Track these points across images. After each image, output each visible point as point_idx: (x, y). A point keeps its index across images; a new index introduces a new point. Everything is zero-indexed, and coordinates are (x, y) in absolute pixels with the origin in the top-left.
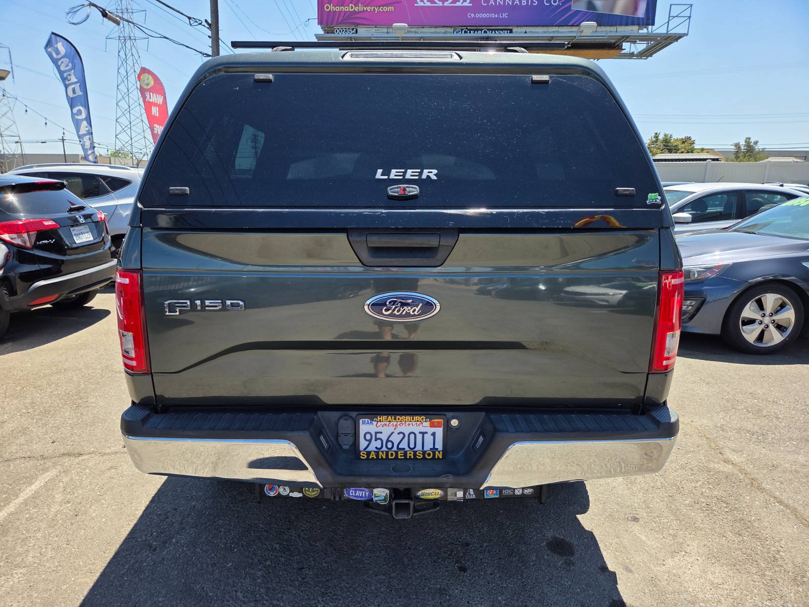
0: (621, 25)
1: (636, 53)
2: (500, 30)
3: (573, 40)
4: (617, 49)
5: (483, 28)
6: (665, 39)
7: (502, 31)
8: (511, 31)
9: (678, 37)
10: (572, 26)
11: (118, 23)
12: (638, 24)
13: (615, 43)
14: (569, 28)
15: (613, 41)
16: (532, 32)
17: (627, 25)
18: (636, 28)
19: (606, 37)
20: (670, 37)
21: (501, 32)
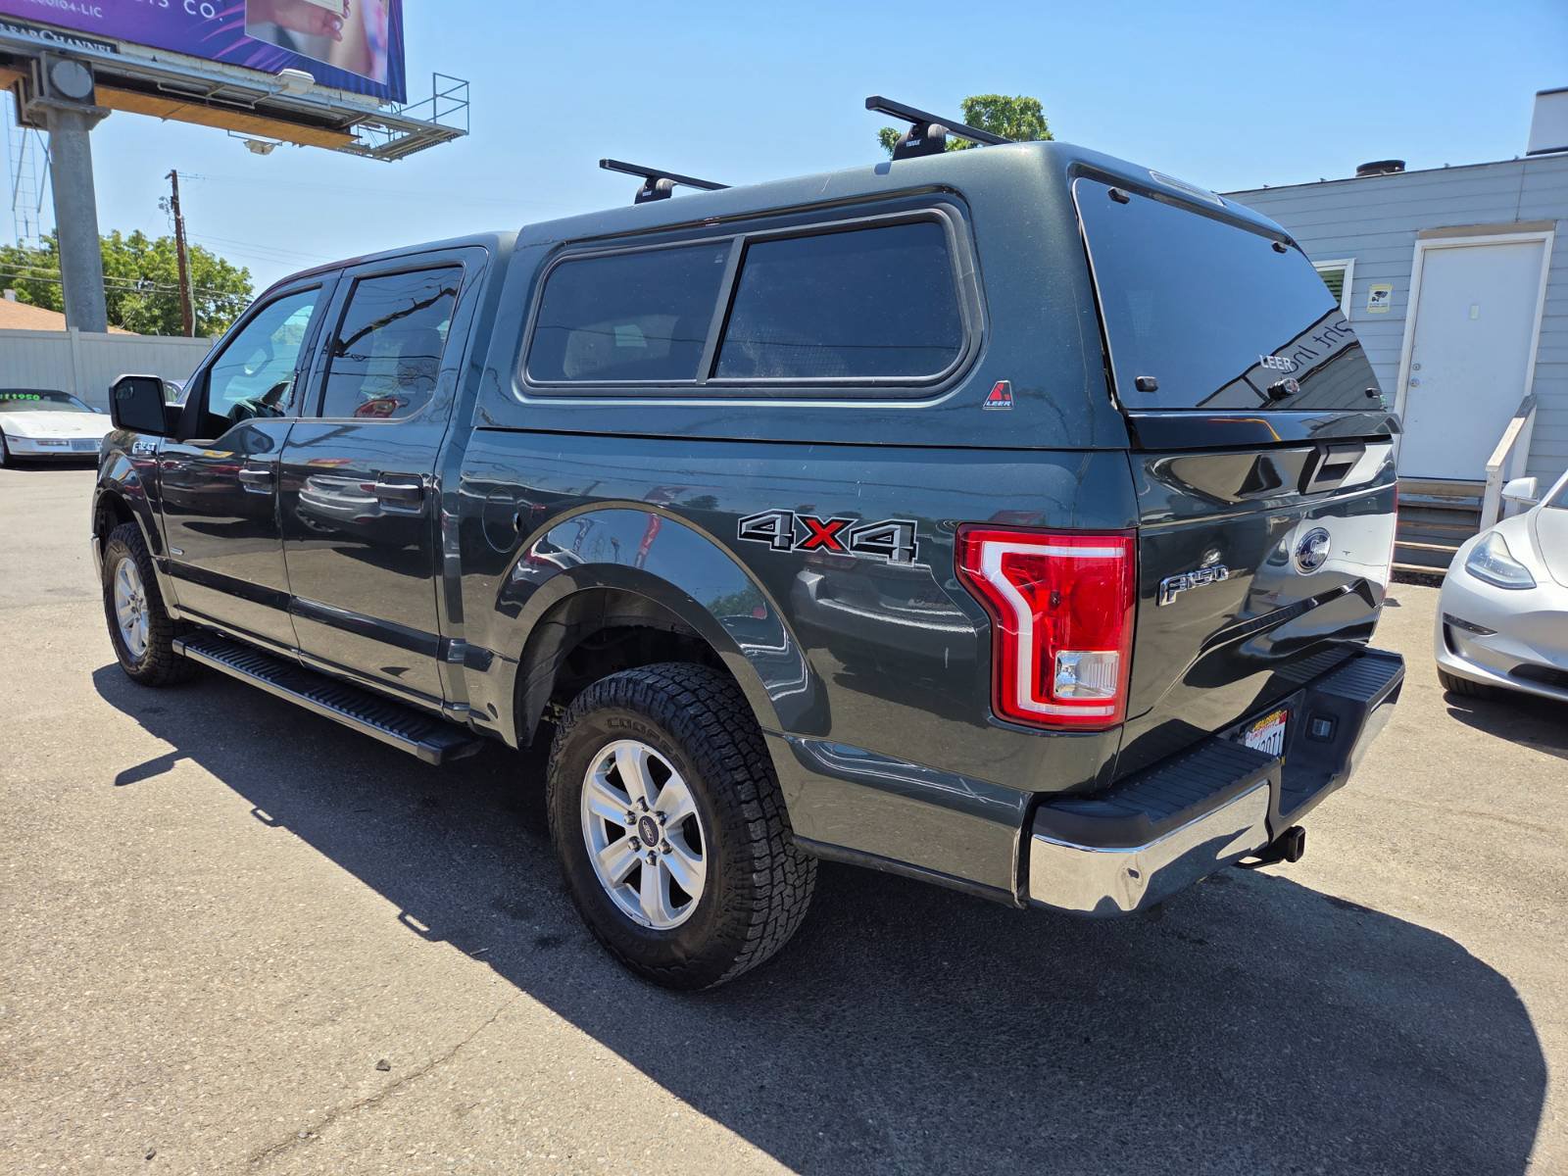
0: (347, 89)
1: (372, 146)
2: (87, 40)
3: (259, 97)
4: (342, 133)
5: (42, 26)
6: (429, 134)
7: (92, 43)
8: (114, 49)
9: (451, 135)
10: (252, 68)
12: (378, 95)
13: (341, 122)
14: (246, 71)
15: (338, 117)
16: (165, 62)
17: (358, 91)
18: (374, 101)
19: (329, 108)
20: (439, 131)
21: (89, 45)
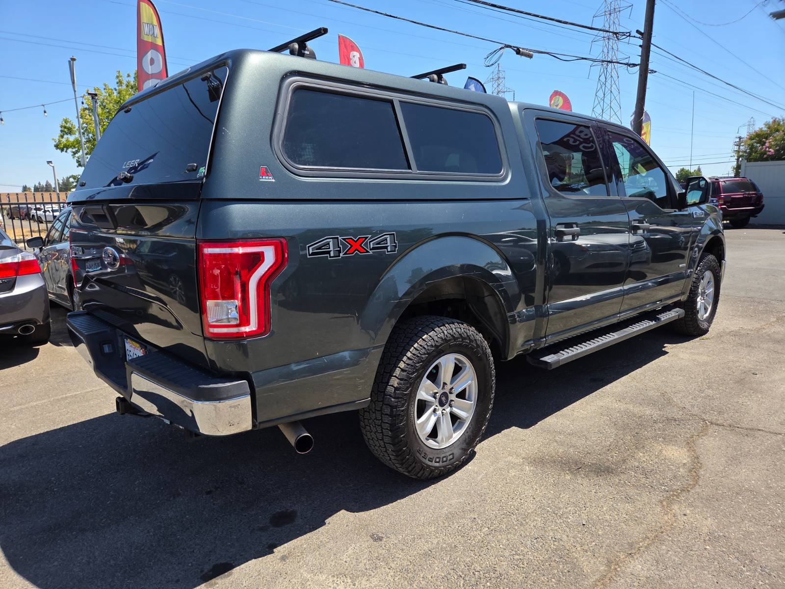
11: (530, 56)
